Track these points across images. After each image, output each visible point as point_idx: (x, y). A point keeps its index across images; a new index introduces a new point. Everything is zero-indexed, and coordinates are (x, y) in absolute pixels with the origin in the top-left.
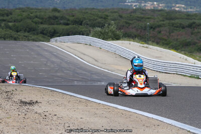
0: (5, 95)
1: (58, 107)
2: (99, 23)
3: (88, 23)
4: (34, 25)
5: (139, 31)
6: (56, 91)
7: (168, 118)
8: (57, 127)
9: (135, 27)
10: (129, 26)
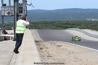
0: (53, 44)
2: (79, 24)
3: (76, 24)
4: (61, 25)
5: (90, 27)
10: (88, 25)
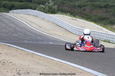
1: (13, 57)
3: (36, 1)
5: (70, 9)
6: (12, 46)
7: (88, 68)
8: (12, 71)
9: (68, 6)
10: (64, 5)
